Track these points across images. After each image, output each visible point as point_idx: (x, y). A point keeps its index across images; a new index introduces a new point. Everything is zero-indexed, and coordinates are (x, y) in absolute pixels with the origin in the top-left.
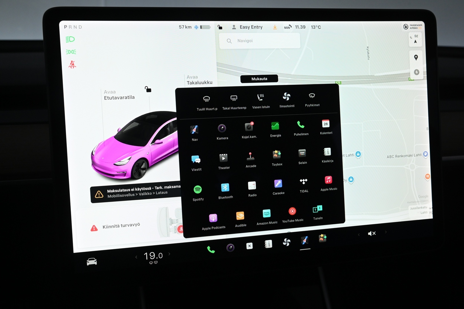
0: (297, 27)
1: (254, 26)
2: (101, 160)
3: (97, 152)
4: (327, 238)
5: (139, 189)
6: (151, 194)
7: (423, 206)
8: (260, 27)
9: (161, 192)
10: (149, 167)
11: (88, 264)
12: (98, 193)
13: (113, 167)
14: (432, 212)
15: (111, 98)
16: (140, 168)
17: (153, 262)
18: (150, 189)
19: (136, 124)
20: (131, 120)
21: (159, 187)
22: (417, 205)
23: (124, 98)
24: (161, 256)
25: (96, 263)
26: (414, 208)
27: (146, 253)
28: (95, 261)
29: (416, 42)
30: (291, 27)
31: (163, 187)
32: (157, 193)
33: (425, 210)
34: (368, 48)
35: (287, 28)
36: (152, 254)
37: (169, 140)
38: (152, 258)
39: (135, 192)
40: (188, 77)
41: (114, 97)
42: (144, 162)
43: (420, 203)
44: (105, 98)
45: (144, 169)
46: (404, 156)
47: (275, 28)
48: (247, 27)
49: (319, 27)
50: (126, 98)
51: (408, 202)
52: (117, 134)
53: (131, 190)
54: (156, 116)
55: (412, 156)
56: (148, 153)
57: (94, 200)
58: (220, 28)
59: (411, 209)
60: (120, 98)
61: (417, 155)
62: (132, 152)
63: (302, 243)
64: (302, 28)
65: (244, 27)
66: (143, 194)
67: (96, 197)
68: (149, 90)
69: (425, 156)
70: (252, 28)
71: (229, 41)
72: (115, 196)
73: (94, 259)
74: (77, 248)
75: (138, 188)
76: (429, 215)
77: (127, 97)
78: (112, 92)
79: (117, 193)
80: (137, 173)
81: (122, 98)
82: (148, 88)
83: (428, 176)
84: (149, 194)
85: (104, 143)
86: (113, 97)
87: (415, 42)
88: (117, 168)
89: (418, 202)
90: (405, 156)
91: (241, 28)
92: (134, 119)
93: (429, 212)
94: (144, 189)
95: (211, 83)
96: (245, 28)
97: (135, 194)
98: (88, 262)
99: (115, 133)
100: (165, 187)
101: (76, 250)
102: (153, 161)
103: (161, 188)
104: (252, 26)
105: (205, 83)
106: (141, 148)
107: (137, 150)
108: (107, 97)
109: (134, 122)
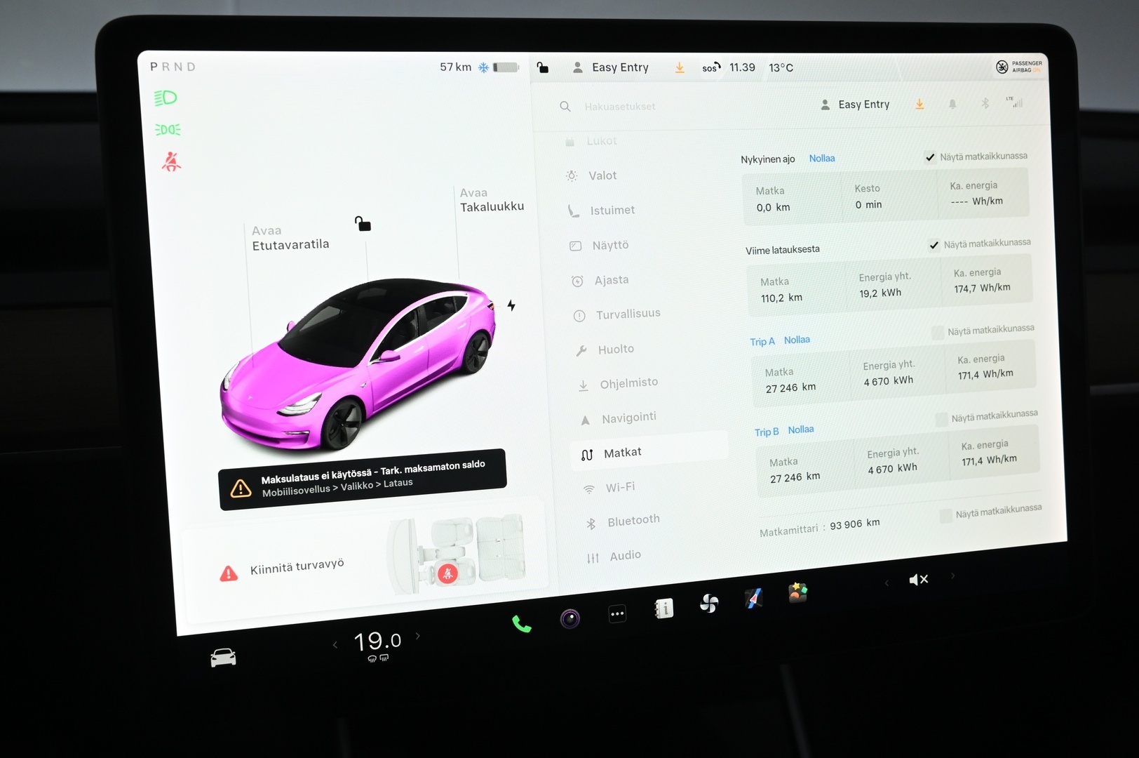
0: (735, 67)
1: (626, 66)
2: (244, 402)
3: (235, 382)
4: (807, 592)
5: (340, 475)
6: (371, 485)
8: (642, 68)
9: (395, 482)
10: (365, 419)
11: (214, 664)
12: (238, 486)
13: (274, 419)
15: (269, 247)
16: (344, 422)
17: (378, 658)
18: (369, 473)
19: (334, 312)
20: (321, 303)
21: (392, 470)
23: (303, 245)
24: (397, 640)
25: (233, 662)
27: (360, 635)
28: (233, 657)
30: (720, 67)
31: (402, 469)
32: (388, 484)
35: (710, 69)
36: (375, 638)
37: (416, 352)
38: (374, 647)
39: (330, 482)
40: (464, 193)
41: (278, 242)
42: (353, 407)
44: (254, 246)
45: (353, 424)
47: (680, 69)
48: (611, 68)
49: (790, 68)
50: (308, 246)
52: (286, 336)
53: (320, 477)
54: (382, 292)
56: (363, 385)
57: (228, 503)
58: (544, 70)
60: (292, 245)
62: (323, 382)
63: (748, 605)
64: (746, 69)
65: (602, 68)
66: (350, 488)
67: (234, 494)
68: (365, 226)
70: (624, 69)
72: (280, 493)
73: (228, 652)
74: (187, 625)
75: (339, 473)
77: (311, 244)
78: (272, 232)
79: (287, 485)
80: (335, 433)
81: (296, 246)
82: (364, 221)
84: (367, 486)
85: (253, 358)
86: (275, 243)
88: (287, 423)
91: (596, 69)
92: (327, 298)
94: (354, 474)
95: (521, 208)
96: (605, 68)
97: (332, 488)
98: (214, 659)
99: (281, 334)
100: (407, 470)
101: (183, 629)
102: (375, 404)
103: (396, 471)
104: (623, 65)
105: (506, 207)
106: (346, 372)
107: (336, 376)
108: (259, 244)
109: (329, 307)
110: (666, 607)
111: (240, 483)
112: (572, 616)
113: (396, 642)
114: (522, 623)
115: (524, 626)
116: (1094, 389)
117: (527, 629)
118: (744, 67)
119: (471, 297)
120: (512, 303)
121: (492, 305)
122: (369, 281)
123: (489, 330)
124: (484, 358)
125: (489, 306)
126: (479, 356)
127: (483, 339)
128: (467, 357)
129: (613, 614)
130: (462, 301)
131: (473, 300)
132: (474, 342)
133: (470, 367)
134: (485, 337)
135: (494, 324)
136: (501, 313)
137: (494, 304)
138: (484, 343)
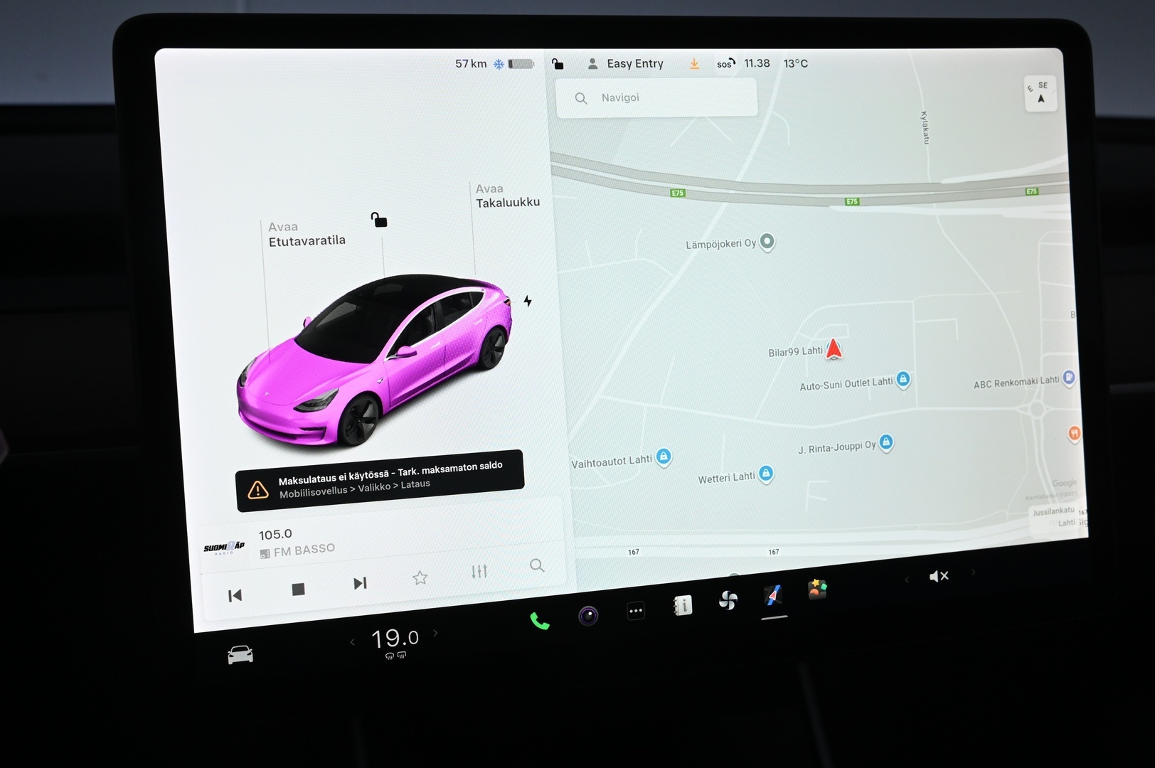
0: (749, 63)
1: (641, 62)
2: (261, 398)
3: (258, 372)
4: (827, 588)
5: (357, 476)
6: (388, 487)
7: (1064, 506)
8: (657, 64)
9: (413, 483)
10: (382, 415)
11: (231, 661)
12: (255, 488)
13: (291, 415)
14: (1087, 522)
15: (285, 243)
16: (361, 417)
17: (396, 655)
18: (387, 475)
19: (350, 308)
20: (338, 298)
21: (409, 471)
22: (1048, 503)
23: (319, 241)
24: (414, 637)
25: (251, 659)
26: (1042, 513)
27: (378, 632)
28: (250, 654)
29: (1043, 101)
30: (734, 63)
31: (419, 470)
32: (405, 485)
33: (1069, 516)
34: (924, 116)
35: (724, 65)
36: (393, 635)
37: (432, 348)
38: (391, 644)
39: (348, 483)
40: (479, 189)
41: (294, 238)
42: (369, 403)
43: (1056, 498)
44: (271, 242)
45: (369, 420)
46: (1017, 383)
47: (694, 65)
48: (626, 64)
49: (804, 64)
50: (324, 242)
51: (1027, 498)
52: (303, 331)
53: (337, 478)
54: (399, 288)
55: (1035, 381)
56: (379, 381)
57: (245, 505)
58: (559, 66)
59: (1036, 514)
60: (308, 241)
61: (1048, 381)
62: (339, 378)
63: (768, 602)
64: (760, 65)
65: (617, 65)
66: (368, 489)
67: (251, 496)
68: (381, 222)
69: (1069, 382)
70: (638, 65)
71: (581, 98)
72: (297, 494)
73: (246, 649)
74: (204, 622)
75: (357, 474)
76: (1078, 529)
77: (327, 240)
78: (288, 228)
79: (304, 486)
80: (352, 430)
81: (313, 242)
82: (380, 217)
83: (1076, 432)
84: (384, 487)
85: (269, 354)
86: (291, 240)
87: (1041, 99)
88: (303, 419)
89: (1052, 496)
90: (1019, 383)
91: (610, 65)
92: (344, 294)
93: (1079, 521)
94: (371, 476)
95: (537, 203)
96: (620, 65)
97: (349, 489)
98: (231, 656)
99: (298, 329)
100: (425, 471)
101: (200, 626)
102: (392, 400)
103: (414, 472)
104: (638, 62)
105: (522, 203)
106: (363, 367)
107: (352, 372)
108: (275, 240)
109: (345, 303)
110: (684, 604)
111: (258, 484)
112: (590, 613)
113: (414, 640)
114: (540, 620)
115: (542, 623)
116: (1114, 388)
117: (545, 626)
118: (758, 63)
119: (487, 293)
120: (529, 299)
121: (508, 300)
122: (386, 277)
123: (505, 326)
124: (501, 353)
125: (505, 302)
126: (495, 352)
127: (500, 335)
128: (484, 353)
129: (631, 611)
130: (478, 297)
131: (489, 296)
132: (491, 338)
133: (487, 363)
134: (502, 333)
135: (511, 320)
136: (518, 309)
137: (511, 301)
138: (500, 338)
